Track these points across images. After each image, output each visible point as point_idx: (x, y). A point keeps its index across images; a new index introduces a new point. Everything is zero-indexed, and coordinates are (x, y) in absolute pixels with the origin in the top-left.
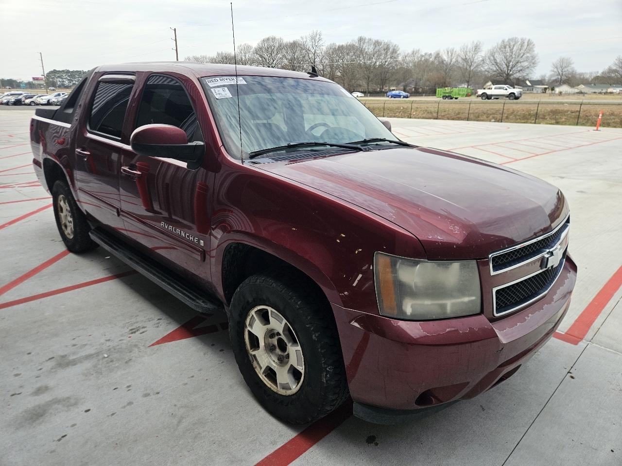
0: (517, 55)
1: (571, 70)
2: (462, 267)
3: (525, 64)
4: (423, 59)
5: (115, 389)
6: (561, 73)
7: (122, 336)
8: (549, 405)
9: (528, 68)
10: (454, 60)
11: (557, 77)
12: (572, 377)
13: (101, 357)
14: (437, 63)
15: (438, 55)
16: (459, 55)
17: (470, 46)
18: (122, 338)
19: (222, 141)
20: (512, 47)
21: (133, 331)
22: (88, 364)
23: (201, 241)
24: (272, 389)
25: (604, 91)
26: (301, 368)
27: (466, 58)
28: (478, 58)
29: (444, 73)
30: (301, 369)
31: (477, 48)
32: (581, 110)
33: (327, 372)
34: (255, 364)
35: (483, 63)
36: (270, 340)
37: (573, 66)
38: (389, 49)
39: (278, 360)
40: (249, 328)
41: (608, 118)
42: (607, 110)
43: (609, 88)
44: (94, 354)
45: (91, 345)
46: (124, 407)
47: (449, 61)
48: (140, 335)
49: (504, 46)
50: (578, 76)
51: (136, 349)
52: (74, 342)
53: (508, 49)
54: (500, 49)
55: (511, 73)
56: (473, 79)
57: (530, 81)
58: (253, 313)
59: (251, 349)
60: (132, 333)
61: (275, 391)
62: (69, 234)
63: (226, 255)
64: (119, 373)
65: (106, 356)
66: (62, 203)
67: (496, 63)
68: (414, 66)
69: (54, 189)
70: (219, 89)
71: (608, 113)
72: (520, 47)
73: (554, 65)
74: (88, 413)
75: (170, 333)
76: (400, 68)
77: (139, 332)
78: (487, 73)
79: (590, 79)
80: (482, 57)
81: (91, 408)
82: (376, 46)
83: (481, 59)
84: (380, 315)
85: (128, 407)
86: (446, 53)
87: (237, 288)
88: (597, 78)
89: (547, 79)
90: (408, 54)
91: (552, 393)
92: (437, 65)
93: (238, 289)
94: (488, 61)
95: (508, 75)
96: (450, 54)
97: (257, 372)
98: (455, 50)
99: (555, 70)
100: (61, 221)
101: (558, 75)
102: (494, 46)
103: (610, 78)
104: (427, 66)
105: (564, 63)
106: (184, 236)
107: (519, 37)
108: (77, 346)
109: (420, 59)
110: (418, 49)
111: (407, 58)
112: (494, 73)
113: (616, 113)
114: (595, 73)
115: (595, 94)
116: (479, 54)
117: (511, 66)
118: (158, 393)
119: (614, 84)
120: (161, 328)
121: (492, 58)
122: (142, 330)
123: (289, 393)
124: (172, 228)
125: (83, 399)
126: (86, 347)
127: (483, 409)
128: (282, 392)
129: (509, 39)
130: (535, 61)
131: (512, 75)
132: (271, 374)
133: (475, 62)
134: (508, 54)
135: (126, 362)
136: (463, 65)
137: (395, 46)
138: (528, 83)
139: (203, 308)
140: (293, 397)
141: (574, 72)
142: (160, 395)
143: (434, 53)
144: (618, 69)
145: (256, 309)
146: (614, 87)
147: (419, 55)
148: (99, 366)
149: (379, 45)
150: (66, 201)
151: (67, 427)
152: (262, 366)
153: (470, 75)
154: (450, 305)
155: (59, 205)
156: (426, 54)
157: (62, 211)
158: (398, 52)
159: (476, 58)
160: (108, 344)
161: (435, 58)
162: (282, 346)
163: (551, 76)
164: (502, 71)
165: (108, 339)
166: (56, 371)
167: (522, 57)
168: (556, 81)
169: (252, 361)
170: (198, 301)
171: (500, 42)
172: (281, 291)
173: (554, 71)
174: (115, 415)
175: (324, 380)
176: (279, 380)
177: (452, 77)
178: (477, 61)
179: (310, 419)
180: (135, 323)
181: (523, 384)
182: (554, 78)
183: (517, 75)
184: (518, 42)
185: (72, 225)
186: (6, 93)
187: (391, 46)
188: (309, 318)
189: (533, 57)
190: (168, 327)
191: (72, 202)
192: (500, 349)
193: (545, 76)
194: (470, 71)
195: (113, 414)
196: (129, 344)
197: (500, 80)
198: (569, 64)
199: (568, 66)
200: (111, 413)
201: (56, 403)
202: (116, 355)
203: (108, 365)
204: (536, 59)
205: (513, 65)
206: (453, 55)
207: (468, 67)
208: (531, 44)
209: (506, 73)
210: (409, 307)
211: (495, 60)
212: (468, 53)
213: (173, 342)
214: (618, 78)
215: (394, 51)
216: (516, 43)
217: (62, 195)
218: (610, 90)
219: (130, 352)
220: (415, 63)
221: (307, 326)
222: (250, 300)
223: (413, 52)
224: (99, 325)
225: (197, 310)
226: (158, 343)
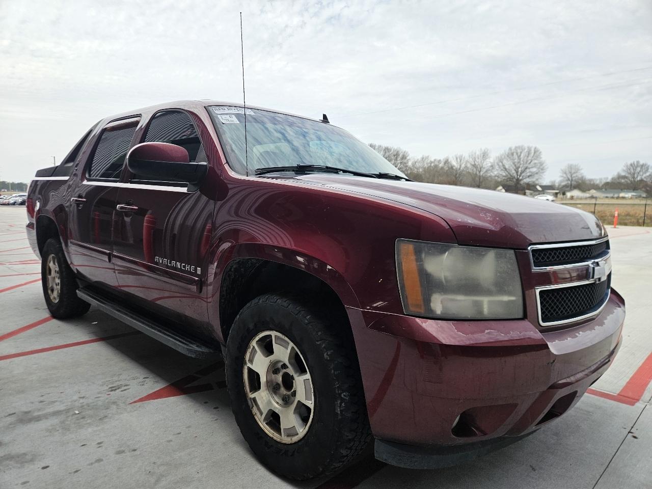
0: (525, 161)
1: (580, 176)
2: (498, 257)
3: (534, 170)
4: (433, 165)
5: (83, 445)
6: (570, 178)
7: (99, 393)
8: (613, 465)
9: (537, 173)
10: (463, 166)
11: (566, 182)
12: (635, 437)
13: (71, 413)
14: (447, 169)
15: (447, 162)
16: (467, 162)
17: (478, 153)
18: (99, 395)
19: (226, 159)
20: (519, 154)
21: (113, 389)
22: (55, 421)
23: (198, 268)
24: (275, 438)
25: (616, 195)
26: (311, 402)
27: (475, 164)
28: (487, 164)
29: (454, 178)
30: (311, 404)
31: (485, 155)
32: (596, 211)
33: (342, 400)
34: (255, 410)
35: (492, 169)
36: (273, 376)
37: (582, 171)
38: (399, 155)
39: (283, 400)
40: (249, 365)
41: (624, 218)
42: (623, 210)
43: (620, 192)
44: (63, 411)
45: (61, 401)
46: (92, 464)
47: (459, 167)
48: (120, 393)
49: (511, 154)
50: (588, 182)
51: (115, 407)
52: (42, 399)
53: (515, 156)
54: (508, 156)
55: (521, 178)
56: (483, 183)
57: (541, 186)
58: (254, 343)
59: (250, 392)
60: (112, 391)
61: (278, 440)
62: (55, 298)
63: (225, 279)
64: (90, 430)
65: (77, 412)
66: (51, 265)
67: (506, 169)
68: (424, 171)
69: (45, 249)
70: (226, 116)
71: (623, 214)
72: (527, 155)
73: (562, 170)
74: (45, 470)
75: (156, 391)
76: (411, 173)
77: (120, 390)
78: (497, 178)
79: (601, 185)
80: (491, 163)
81: (50, 465)
82: (385, 153)
83: (490, 165)
84: (405, 315)
85: (97, 464)
86: (455, 158)
87: (236, 316)
88: (607, 184)
89: (557, 185)
90: (418, 160)
91: (614, 453)
92: (447, 170)
93: (238, 316)
94: (497, 167)
95: (518, 180)
96: (459, 160)
97: (257, 420)
98: (463, 157)
99: (565, 175)
100: (48, 285)
101: (567, 180)
102: (502, 153)
103: (620, 183)
104: (436, 171)
105: (572, 170)
106: (179, 267)
107: (526, 145)
108: (45, 403)
109: (429, 165)
110: (427, 155)
111: (417, 164)
112: (504, 178)
113: (631, 214)
114: (605, 178)
115: (607, 199)
116: (487, 160)
117: (519, 172)
118: (135, 450)
119: (625, 189)
120: (146, 386)
121: (500, 164)
122: (123, 388)
123: (295, 439)
124: (167, 261)
125: (43, 455)
126: (55, 404)
127: (534, 469)
128: (286, 440)
129: (516, 147)
130: (543, 167)
131: (521, 180)
132: (274, 419)
133: (484, 168)
134: (516, 161)
135: (100, 419)
136: (473, 170)
137: (405, 152)
138: (539, 188)
139: (196, 352)
140: (300, 443)
141: (584, 178)
142: (137, 453)
143: (443, 159)
144: (627, 175)
145: (257, 338)
146: (624, 192)
147: (429, 161)
148: (67, 422)
149: (388, 152)
150: (56, 261)
151: (17, 485)
152: (262, 410)
153: (480, 180)
154: (488, 304)
155: (48, 267)
156: (435, 160)
157: (50, 274)
158: (408, 158)
159: (485, 163)
160: (81, 401)
161: (445, 163)
162: (288, 382)
163: (561, 182)
164: (511, 176)
165: (82, 396)
166: (14, 427)
167: (530, 163)
168: (566, 186)
169: (251, 407)
170: (191, 345)
171: (507, 151)
172: (287, 307)
173: (562, 177)
174: (79, 472)
175: (338, 411)
176: (284, 425)
177: (462, 182)
178: (486, 166)
179: (321, 469)
180: (116, 381)
181: (577, 443)
182: (563, 184)
183: (527, 180)
184: (525, 149)
185: (59, 287)
186: (14, 195)
187: (400, 152)
188: (319, 333)
189: (541, 164)
190: (154, 385)
191: (62, 259)
192: (552, 361)
193: (555, 182)
194: (480, 176)
195: (76, 471)
196: (107, 401)
197: (511, 184)
198: (577, 170)
199: (577, 172)
200: (75, 470)
201: (7, 459)
202: (90, 411)
203: (77, 421)
204: (544, 165)
205: (522, 171)
206: (462, 161)
207: (478, 173)
208: (538, 151)
209: (516, 178)
210: (438, 304)
211: (503, 165)
212: (477, 159)
213: (159, 399)
214: (627, 183)
215: (404, 157)
216: (522, 150)
217: (53, 255)
218: (622, 195)
219: (107, 409)
220: (425, 168)
221: (319, 343)
222: (251, 326)
223: (423, 158)
224: (75, 383)
225: (189, 355)
226: (141, 400)
